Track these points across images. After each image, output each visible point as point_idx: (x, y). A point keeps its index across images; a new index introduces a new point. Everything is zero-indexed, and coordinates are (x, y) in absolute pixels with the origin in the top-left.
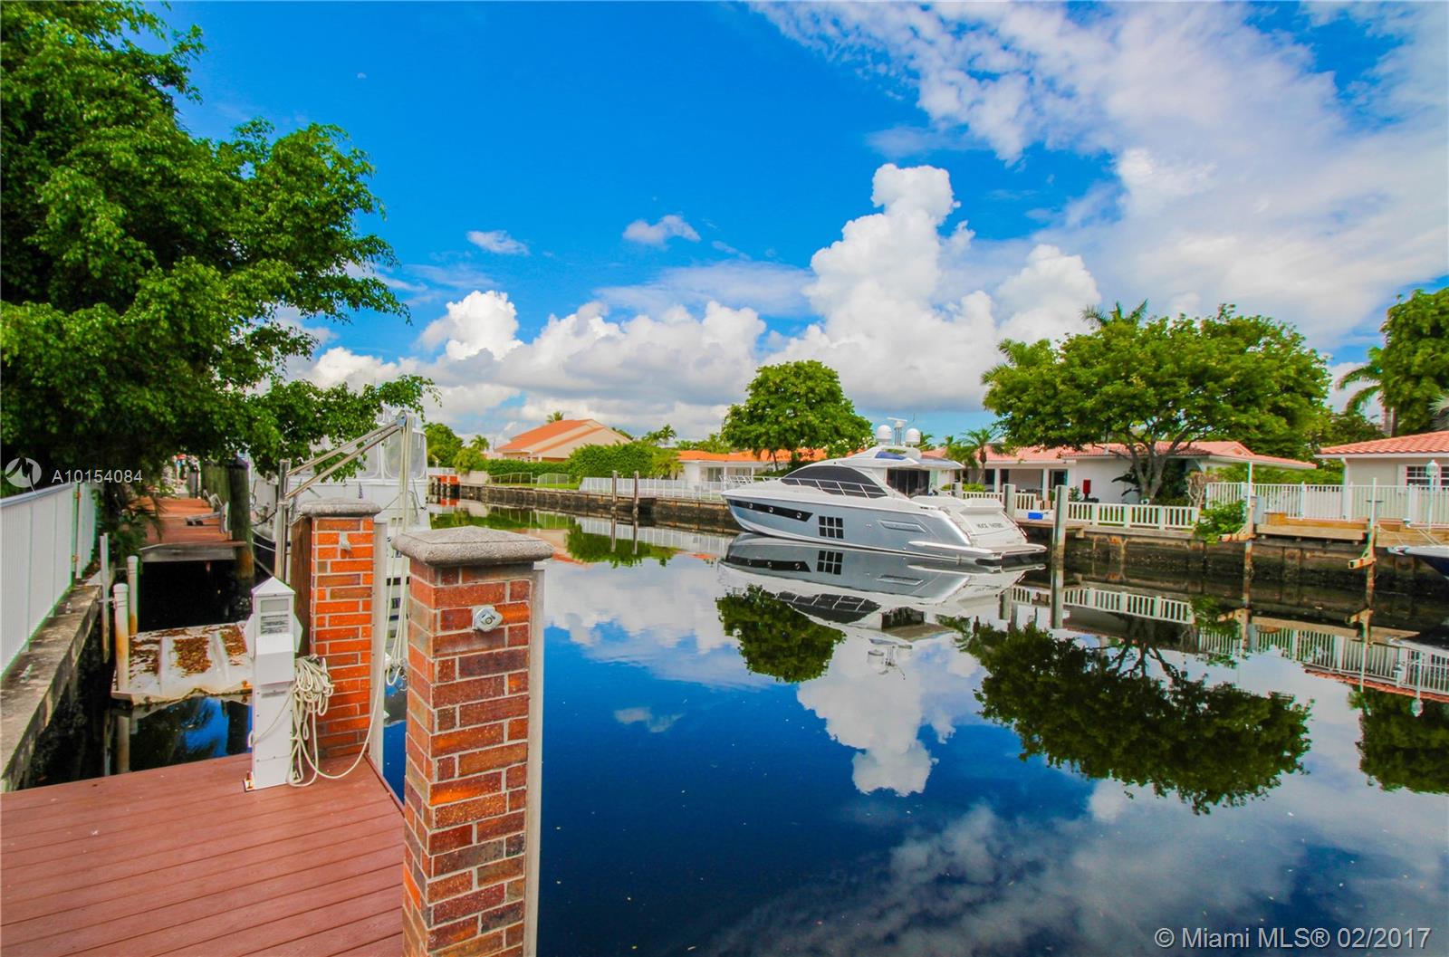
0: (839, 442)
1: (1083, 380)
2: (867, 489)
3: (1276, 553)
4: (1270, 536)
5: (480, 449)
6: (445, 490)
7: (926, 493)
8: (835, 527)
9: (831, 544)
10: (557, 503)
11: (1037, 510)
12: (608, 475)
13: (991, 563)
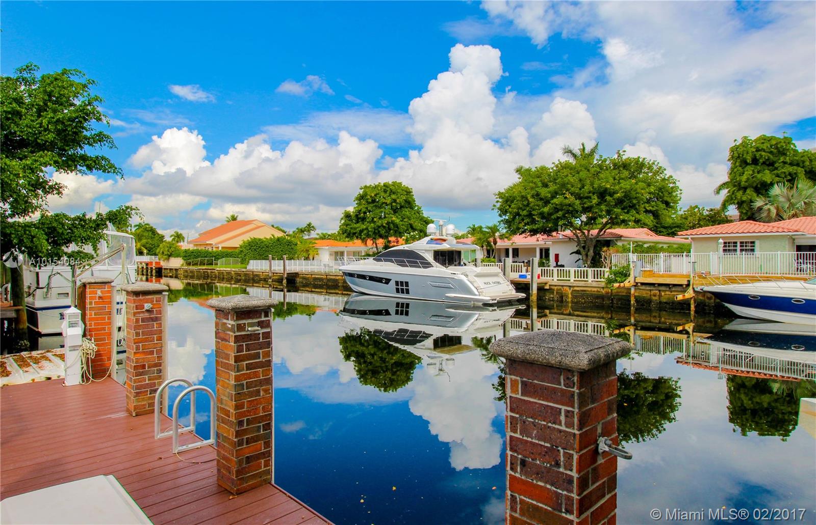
0: (412, 234)
1: (542, 195)
2: (422, 263)
3: (647, 293)
4: (642, 284)
5: (178, 242)
6: (152, 271)
7: (459, 264)
8: (404, 288)
9: (403, 298)
10: (232, 278)
11: (524, 273)
12: (266, 258)
13: (491, 305)
